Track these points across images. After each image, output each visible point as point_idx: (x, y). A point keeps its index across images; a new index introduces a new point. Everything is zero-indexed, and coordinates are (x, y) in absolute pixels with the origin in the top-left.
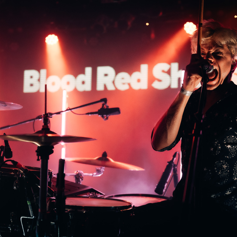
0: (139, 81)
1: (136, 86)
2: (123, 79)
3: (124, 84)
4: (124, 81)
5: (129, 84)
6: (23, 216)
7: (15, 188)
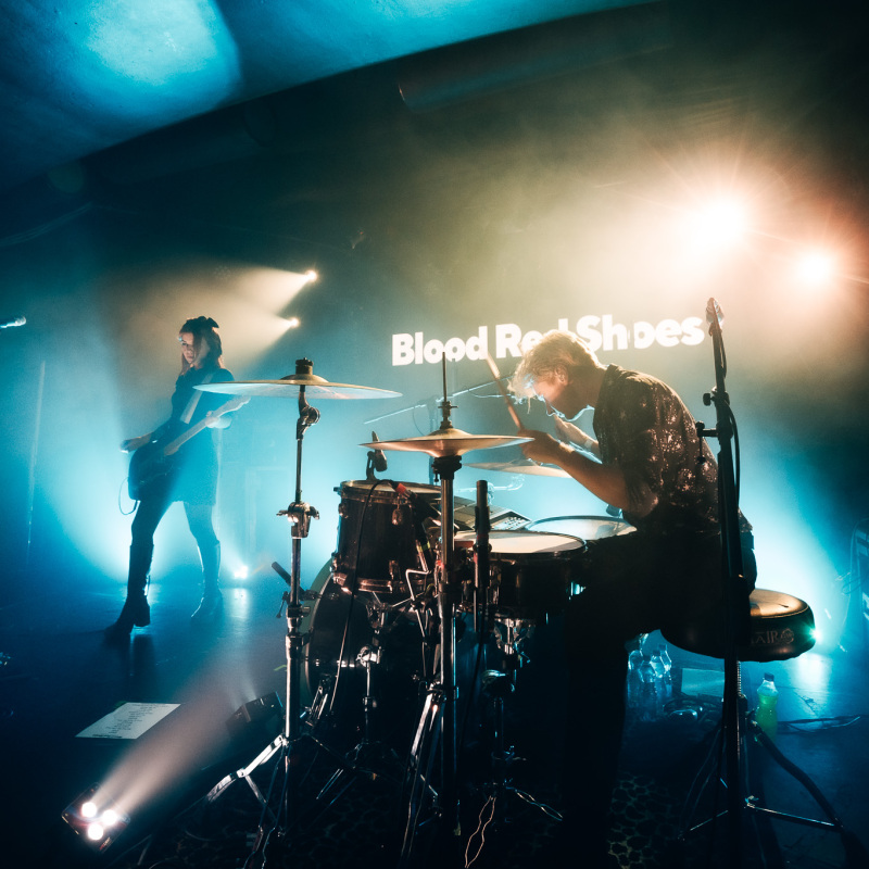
6: (411, 568)
7: (395, 522)
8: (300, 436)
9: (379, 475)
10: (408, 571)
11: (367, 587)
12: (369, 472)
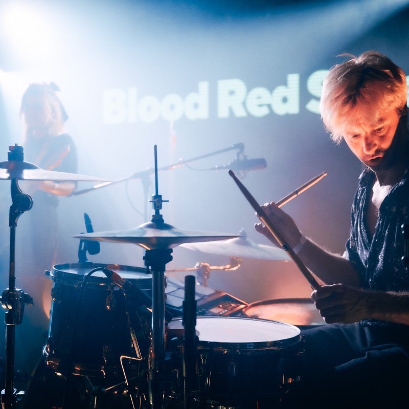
0: (285, 100)
1: (281, 110)
2: (259, 98)
3: (261, 106)
4: (260, 102)
5: (269, 106)
6: (124, 355)
7: (109, 307)
8: (13, 224)
9: (91, 258)
10: (122, 357)
11: (80, 372)
12: (82, 254)
